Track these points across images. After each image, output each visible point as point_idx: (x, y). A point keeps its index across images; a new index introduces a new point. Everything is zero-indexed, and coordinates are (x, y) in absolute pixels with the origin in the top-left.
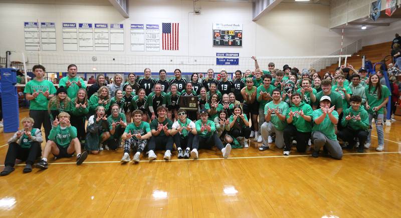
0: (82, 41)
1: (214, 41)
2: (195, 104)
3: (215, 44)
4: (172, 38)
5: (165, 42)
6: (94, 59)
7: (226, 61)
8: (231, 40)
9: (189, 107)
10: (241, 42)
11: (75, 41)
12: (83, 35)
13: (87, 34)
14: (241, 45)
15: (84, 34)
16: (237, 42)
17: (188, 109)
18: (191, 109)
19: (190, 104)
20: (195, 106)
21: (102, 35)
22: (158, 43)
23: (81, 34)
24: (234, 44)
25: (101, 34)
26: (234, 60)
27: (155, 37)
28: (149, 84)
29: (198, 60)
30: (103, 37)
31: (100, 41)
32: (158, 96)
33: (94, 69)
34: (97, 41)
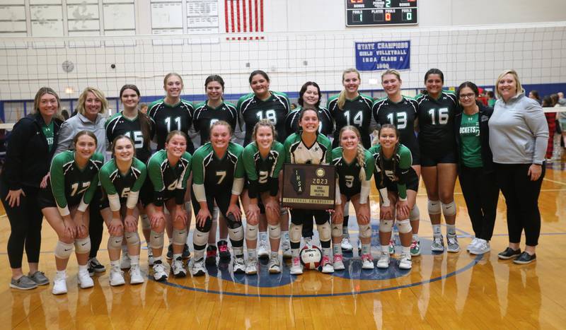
0: (38, 24)
1: (349, 13)
2: (326, 189)
3: (352, 20)
4: (247, 11)
5: (233, 20)
6: (68, 67)
7: (379, 62)
8: (390, 11)
9: (309, 197)
10: (414, 12)
11: (22, 26)
12: (39, 11)
13: (50, 7)
14: (414, 20)
15: (43, 9)
16: (405, 14)
17: (308, 201)
18: (315, 201)
19: (313, 188)
20: (326, 194)
21: (84, 11)
22: (215, 24)
23: (34, 10)
24: (398, 19)
25: (81, 9)
26: (398, 59)
27: (208, 11)
28: (178, 120)
29: (310, 62)
30: (86, 14)
31: (79, 25)
32: (220, 158)
33: (68, 91)
34: (72, 25)
